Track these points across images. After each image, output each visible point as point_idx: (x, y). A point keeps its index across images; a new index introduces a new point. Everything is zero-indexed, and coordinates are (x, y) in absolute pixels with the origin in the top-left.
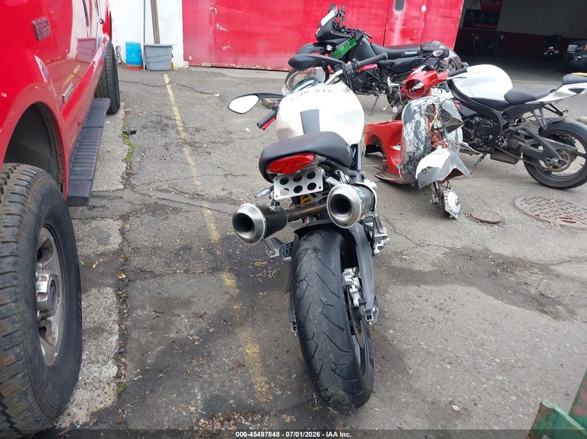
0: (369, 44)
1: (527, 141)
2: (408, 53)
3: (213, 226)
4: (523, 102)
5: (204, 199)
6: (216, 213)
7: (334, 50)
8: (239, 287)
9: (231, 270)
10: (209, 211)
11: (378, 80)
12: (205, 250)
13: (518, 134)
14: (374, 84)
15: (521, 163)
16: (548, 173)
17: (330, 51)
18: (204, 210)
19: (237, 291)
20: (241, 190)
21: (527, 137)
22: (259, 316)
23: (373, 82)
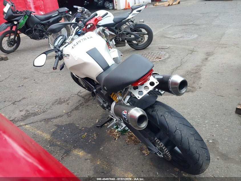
0: (34, 16)
1: (127, 36)
2: (54, 15)
3: (39, 132)
4: (121, 21)
5: (17, 121)
6: (32, 124)
7: (18, 23)
8: (89, 153)
9: (75, 147)
10: (27, 126)
11: (45, 31)
12: (50, 146)
13: (124, 34)
14: (44, 33)
15: (127, 45)
16: (137, 44)
17: (16, 24)
18: (24, 127)
19: (90, 155)
20: (31, 107)
21: (127, 34)
22: (113, 159)
23: (43, 33)
